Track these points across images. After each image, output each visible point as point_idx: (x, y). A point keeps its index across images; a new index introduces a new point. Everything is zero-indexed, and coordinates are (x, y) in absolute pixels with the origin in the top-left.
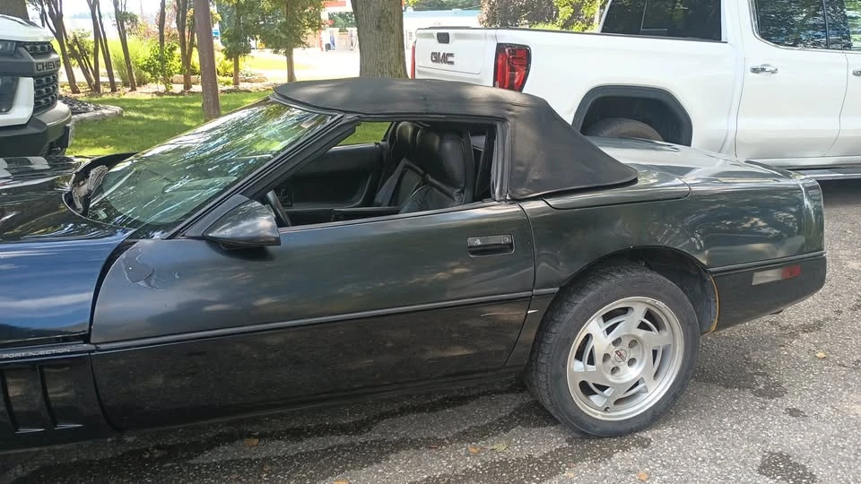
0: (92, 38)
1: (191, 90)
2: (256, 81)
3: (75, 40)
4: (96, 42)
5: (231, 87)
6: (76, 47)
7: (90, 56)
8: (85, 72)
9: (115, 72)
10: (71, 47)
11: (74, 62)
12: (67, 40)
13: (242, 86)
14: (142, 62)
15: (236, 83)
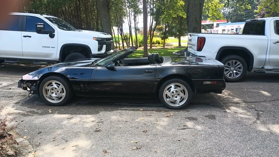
0: (129, 35)
1: (152, 48)
2: (170, 46)
3: (125, 36)
4: (130, 36)
5: (163, 47)
6: (125, 38)
7: (128, 40)
8: (127, 44)
9: (133, 44)
10: (124, 37)
11: (125, 41)
12: (123, 36)
13: (166, 47)
14: (140, 41)
15: (164, 46)
